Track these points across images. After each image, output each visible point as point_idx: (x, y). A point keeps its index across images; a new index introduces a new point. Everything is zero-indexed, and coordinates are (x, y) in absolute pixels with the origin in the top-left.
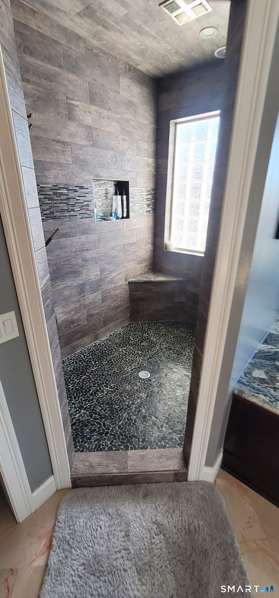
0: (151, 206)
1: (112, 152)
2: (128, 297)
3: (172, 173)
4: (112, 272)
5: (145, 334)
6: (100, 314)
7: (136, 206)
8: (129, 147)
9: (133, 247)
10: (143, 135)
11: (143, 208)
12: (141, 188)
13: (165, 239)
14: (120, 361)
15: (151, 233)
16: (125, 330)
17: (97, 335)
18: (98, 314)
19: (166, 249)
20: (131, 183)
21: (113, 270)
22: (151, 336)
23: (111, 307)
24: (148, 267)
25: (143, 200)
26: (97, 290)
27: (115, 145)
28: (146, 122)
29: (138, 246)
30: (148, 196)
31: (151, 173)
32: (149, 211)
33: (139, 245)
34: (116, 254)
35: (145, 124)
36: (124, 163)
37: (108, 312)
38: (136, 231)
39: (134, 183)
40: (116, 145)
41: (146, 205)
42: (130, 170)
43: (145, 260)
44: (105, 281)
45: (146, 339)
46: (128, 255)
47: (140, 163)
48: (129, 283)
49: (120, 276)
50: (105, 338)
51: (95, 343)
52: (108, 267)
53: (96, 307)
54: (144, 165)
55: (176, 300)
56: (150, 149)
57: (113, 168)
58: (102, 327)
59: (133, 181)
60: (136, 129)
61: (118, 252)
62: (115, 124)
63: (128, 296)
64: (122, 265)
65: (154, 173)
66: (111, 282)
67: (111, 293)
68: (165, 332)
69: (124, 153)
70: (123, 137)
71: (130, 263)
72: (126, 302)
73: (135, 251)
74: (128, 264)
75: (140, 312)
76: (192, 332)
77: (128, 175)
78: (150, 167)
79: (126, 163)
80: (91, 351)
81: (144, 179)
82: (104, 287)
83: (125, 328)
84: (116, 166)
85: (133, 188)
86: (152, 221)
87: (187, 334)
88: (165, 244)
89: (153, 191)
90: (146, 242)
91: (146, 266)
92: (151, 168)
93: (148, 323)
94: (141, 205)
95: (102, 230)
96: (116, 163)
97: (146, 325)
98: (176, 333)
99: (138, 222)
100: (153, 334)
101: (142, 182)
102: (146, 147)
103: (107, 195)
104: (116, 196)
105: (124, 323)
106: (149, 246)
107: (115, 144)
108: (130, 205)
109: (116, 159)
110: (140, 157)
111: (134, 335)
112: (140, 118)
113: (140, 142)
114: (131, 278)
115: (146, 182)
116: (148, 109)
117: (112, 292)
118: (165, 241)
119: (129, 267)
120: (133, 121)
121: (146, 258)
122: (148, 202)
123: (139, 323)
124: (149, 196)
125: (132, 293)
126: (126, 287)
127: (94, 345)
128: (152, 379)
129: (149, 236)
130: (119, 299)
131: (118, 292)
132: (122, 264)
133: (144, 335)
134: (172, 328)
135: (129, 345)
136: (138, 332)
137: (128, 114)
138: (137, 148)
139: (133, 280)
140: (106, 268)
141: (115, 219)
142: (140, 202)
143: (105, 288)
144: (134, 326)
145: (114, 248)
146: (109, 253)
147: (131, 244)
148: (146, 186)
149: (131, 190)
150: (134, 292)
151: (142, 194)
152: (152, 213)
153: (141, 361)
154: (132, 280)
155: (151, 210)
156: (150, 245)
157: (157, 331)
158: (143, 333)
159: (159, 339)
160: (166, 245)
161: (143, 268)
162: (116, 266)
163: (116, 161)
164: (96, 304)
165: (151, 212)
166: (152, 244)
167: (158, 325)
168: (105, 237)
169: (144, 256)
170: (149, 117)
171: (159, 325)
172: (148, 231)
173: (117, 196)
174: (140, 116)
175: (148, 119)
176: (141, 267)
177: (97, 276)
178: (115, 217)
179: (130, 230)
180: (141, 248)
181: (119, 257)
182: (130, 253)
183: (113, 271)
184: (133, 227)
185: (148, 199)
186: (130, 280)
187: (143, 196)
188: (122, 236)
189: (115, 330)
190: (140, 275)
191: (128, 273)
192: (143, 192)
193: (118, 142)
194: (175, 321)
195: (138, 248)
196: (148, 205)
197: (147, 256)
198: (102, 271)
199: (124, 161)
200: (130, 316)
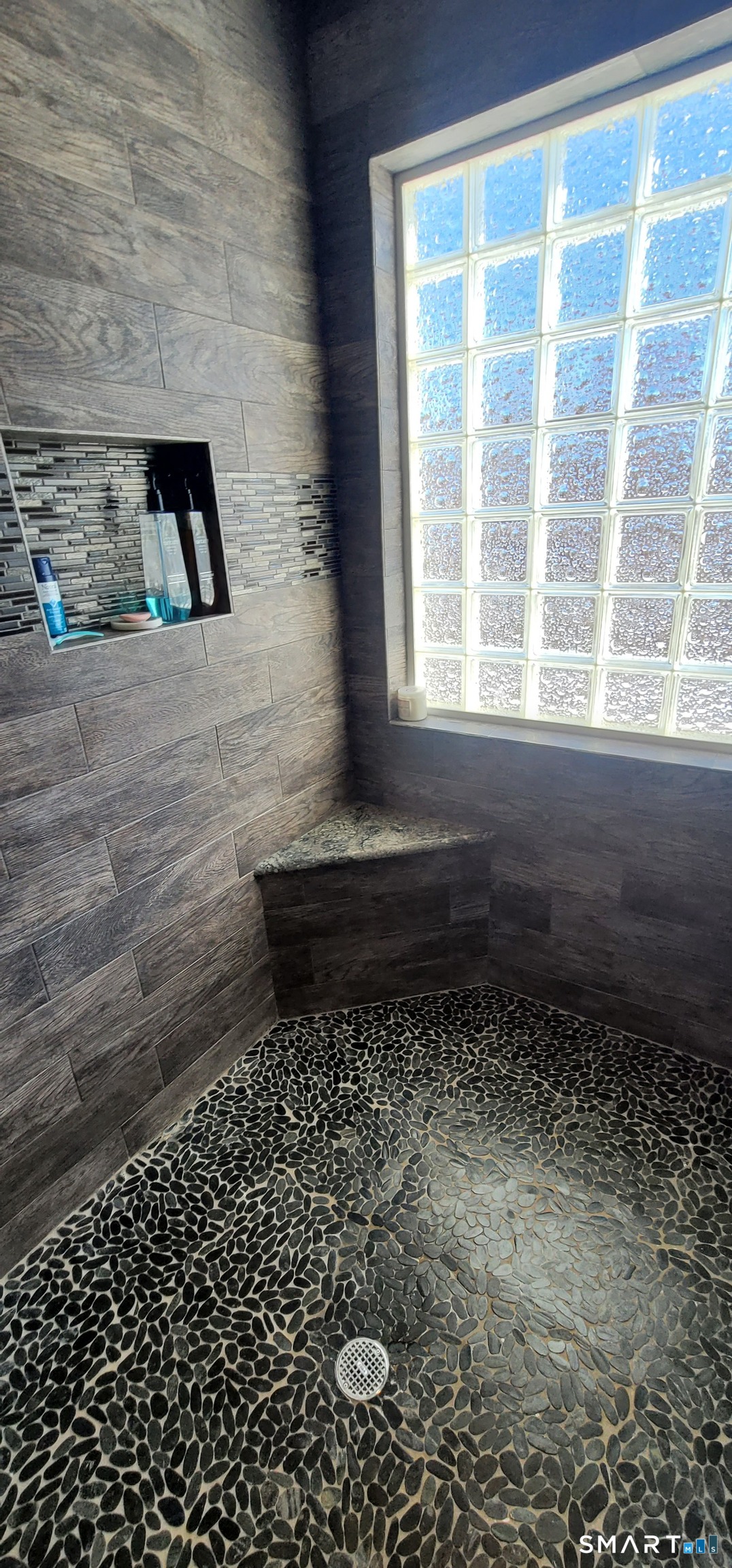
0: (318, 552)
1: (99, 295)
2: (258, 934)
3: (396, 404)
4: (174, 853)
5: (346, 1080)
6: (139, 1041)
7: (251, 553)
8: (188, 277)
9: (259, 731)
10: (254, 226)
11: (286, 560)
12: (267, 476)
13: (390, 680)
14: (241, 1276)
15: (330, 660)
16: (262, 1064)
17: (136, 1128)
18: (130, 1047)
19: (396, 716)
20: (218, 452)
21: (177, 846)
22: (372, 1087)
23: (189, 997)
24: (329, 795)
25: (281, 529)
26: (108, 952)
27: (112, 259)
28: (258, 164)
29: (281, 722)
30: (304, 507)
31: (308, 408)
32: (314, 573)
33: (287, 716)
34: (182, 774)
35: (254, 174)
36: (172, 356)
37: (178, 1018)
38: (264, 662)
39: (235, 450)
40: (118, 257)
41: (300, 549)
42: (208, 392)
43: (313, 771)
44: (143, 903)
45: (349, 1113)
46: (242, 767)
47: (254, 359)
48: (259, 877)
49: (215, 862)
50: (176, 1130)
51: (131, 1170)
52: (150, 841)
53: (115, 1021)
54: (272, 369)
55: (454, 916)
56: (293, 298)
57: (113, 378)
58: (157, 1089)
59: (227, 441)
60: (212, 190)
61: (196, 765)
62: (99, 145)
63: (263, 925)
64: (219, 815)
65: (321, 408)
66: (178, 893)
67: (181, 942)
68: (424, 1058)
69: (169, 307)
70: (150, 220)
71: (254, 798)
72: (255, 954)
73: (273, 745)
74: (245, 803)
75: (318, 977)
76: (533, 1048)
77: (200, 414)
78: (298, 377)
79: (182, 354)
80: (109, 1221)
81: (280, 434)
82: (144, 926)
83: (262, 1056)
84: (129, 369)
85: (230, 475)
86: (332, 611)
87: (515, 1057)
88: (390, 698)
89: (321, 487)
90: (313, 701)
91: (321, 791)
92: (305, 386)
93: (350, 1014)
94: (278, 546)
95: (99, 683)
96: (126, 351)
97: (345, 1026)
98: (470, 1058)
99: (272, 623)
100: (377, 1075)
101: (272, 448)
102: (273, 286)
103: (111, 513)
104: (152, 516)
105: (257, 1032)
106: (328, 712)
107: (111, 253)
108: (226, 552)
109: (127, 332)
110: (248, 331)
111: (300, 1091)
112: (230, 139)
113: (241, 258)
114: (268, 853)
115: (287, 445)
116: (263, 97)
117: (186, 934)
118: (391, 688)
119: (251, 814)
120: (196, 145)
121: (318, 761)
122: (306, 534)
123: (317, 1016)
124: (307, 510)
125: (275, 912)
126: (246, 897)
127: (127, 1177)
128: (400, 1399)
129: (325, 674)
130: (224, 950)
131: (213, 926)
132: (221, 808)
133: (341, 1085)
134: (449, 1033)
135: (281, 1160)
136: (315, 1073)
137: (159, 99)
138: (231, 287)
139: (274, 861)
140: (140, 848)
141: (159, 622)
142: (273, 537)
143: (152, 930)
144: (299, 1039)
145: (174, 752)
146: (149, 777)
147: (251, 720)
148: (288, 464)
149: (222, 483)
150: (281, 906)
151: (277, 498)
152: (328, 576)
153: (338, 1260)
154: (272, 861)
155: (321, 564)
156: (333, 707)
157: (393, 1057)
158: (336, 1075)
159: (402, 1102)
160: (396, 699)
161: (309, 804)
162: (194, 826)
163: (129, 342)
164: (114, 1012)
165: (322, 573)
166: (337, 701)
167: (392, 1021)
168: (116, 712)
169: (312, 754)
170: (272, 144)
171: (398, 1025)
172: (319, 652)
173: (158, 515)
174: (227, 128)
175: (266, 151)
176: (303, 802)
177: (103, 890)
178: (160, 614)
179: (237, 663)
180: (295, 729)
181: (202, 784)
182: (250, 758)
183: (180, 851)
184: (250, 648)
185: (304, 522)
186: (261, 864)
187: (280, 509)
188: (202, 691)
189: (218, 1074)
190: (303, 830)
191: (251, 840)
192: (280, 490)
193: (124, 245)
194: (453, 994)
195: (282, 728)
196: (309, 548)
197: (323, 753)
198: (123, 863)
199: (171, 342)
200: (278, 997)
